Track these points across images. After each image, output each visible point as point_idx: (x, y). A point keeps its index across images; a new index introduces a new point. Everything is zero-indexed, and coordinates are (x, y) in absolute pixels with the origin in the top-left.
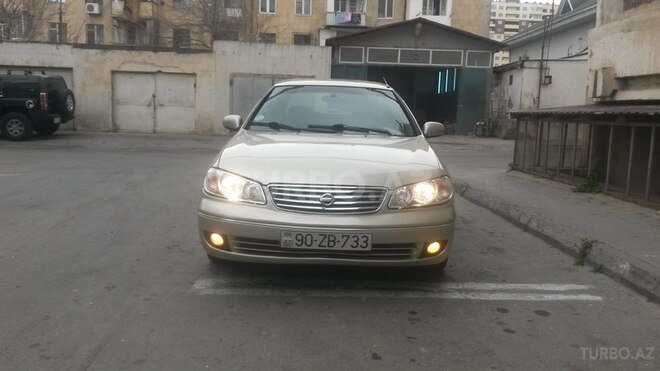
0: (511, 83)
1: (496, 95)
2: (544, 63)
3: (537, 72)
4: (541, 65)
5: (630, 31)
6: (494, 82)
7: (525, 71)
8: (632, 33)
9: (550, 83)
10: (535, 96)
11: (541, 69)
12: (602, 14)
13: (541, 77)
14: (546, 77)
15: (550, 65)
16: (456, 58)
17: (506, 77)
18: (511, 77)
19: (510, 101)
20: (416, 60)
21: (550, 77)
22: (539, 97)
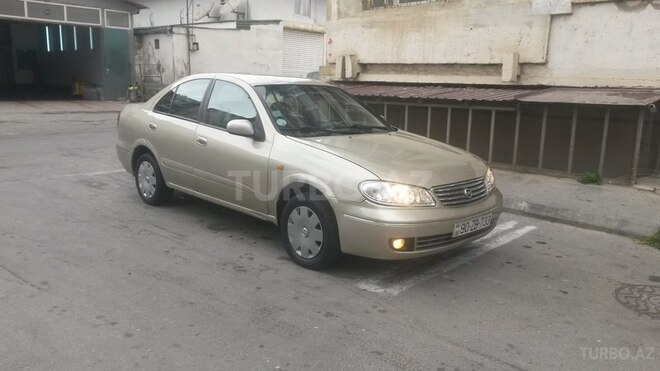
0: (157, 47)
1: (140, 59)
2: (190, 29)
3: (184, 38)
4: (188, 32)
5: (371, 27)
6: (137, 44)
7: (175, 36)
8: (374, 29)
9: (198, 49)
10: (186, 61)
11: (188, 35)
12: (339, 10)
13: (189, 43)
14: (194, 44)
15: (196, 32)
16: (95, 16)
17: (151, 40)
18: (157, 41)
19: (159, 66)
20: (47, 15)
21: (197, 44)
22: (189, 63)
